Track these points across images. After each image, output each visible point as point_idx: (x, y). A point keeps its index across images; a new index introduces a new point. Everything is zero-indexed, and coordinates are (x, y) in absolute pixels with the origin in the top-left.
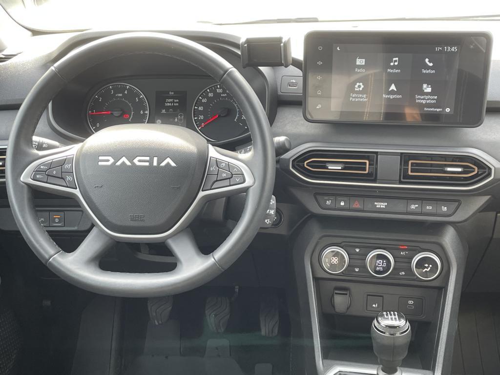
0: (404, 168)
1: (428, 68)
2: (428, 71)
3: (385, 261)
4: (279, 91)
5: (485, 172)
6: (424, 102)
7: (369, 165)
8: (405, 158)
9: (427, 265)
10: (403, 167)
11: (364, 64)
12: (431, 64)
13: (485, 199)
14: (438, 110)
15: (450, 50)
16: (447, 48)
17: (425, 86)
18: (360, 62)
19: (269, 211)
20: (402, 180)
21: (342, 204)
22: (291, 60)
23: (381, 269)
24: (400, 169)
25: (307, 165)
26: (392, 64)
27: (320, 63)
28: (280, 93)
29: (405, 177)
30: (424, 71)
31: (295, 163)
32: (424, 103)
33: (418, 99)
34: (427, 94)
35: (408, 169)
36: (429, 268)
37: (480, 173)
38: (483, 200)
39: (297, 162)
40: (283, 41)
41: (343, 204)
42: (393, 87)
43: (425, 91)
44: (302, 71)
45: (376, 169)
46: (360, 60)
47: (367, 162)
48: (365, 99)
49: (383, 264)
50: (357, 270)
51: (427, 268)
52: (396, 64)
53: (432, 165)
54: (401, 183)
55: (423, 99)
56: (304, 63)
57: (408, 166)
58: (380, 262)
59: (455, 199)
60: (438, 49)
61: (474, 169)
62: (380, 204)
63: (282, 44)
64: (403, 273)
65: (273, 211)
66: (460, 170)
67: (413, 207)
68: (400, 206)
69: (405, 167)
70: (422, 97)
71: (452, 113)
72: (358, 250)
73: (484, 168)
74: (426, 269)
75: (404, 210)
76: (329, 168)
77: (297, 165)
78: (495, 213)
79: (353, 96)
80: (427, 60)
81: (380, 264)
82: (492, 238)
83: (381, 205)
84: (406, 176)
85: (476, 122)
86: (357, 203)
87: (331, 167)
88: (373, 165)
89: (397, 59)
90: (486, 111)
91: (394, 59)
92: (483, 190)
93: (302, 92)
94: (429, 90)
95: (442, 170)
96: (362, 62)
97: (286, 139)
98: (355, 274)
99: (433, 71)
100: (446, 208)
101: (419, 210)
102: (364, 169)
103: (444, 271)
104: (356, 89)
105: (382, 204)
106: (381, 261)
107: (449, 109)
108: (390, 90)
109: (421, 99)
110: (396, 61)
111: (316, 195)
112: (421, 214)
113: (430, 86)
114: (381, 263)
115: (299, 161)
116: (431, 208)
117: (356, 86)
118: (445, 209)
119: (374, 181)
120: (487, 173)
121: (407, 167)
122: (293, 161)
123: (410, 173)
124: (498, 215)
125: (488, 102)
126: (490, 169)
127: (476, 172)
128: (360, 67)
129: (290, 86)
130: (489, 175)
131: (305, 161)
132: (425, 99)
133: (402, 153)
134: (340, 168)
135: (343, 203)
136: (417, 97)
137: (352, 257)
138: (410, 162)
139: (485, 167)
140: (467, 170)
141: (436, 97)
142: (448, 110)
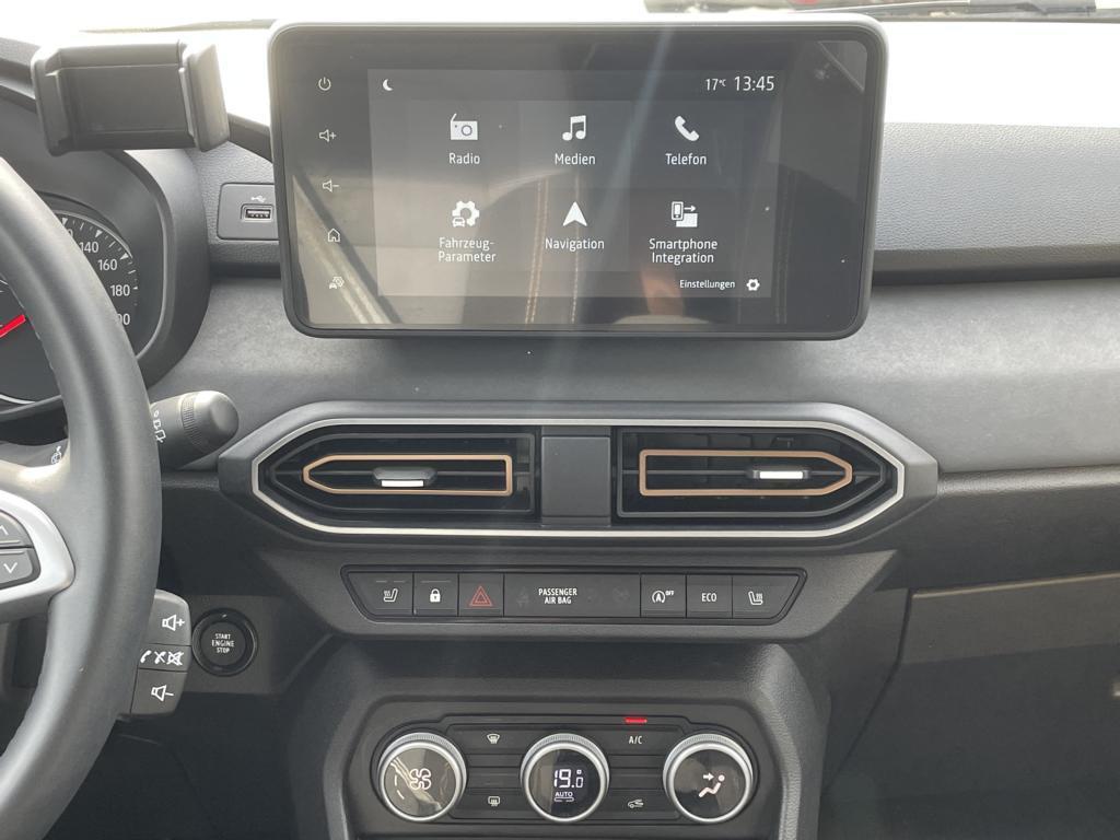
0: (624, 476)
1: (683, 147)
2: (684, 159)
3: (579, 772)
4: (212, 232)
5: (877, 478)
6: (677, 260)
7: (514, 469)
8: (626, 443)
9: (709, 777)
10: (621, 472)
11: (474, 137)
12: (693, 136)
13: (880, 559)
14: (722, 286)
15: (753, 86)
16: (743, 81)
17: (677, 208)
18: (463, 130)
19: (165, 658)
20: (621, 513)
21: (435, 598)
22: (225, 126)
23: (570, 797)
24: (614, 480)
25: (311, 477)
26: (567, 136)
27: (328, 135)
28: (215, 240)
29: (628, 505)
30: (672, 160)
31: (273, 472)
32: (677, 262)
33: (659, 251)
34: (686, 233)
35: (638, 476)
36: (718, 785)
37: (859, 479)
38: (873, 564)
39: (279, 468)
40: (185, 56)
41: (438, 600)
42: (575, 214)
43: (679, 224)
44: (270, 161)
45: (538, 481)
46: (461, 124)
47: (508, 459)
48: (488, 257)
49: (573, 782)
50: (494, 803)
51: (711, 784)
52: (581, 135)
53: (710, 462)
54: (618, 523)
55: (675, 252)
56: (275, 136)
57: (638, 468)
58: (565, 774)
59: (788, 567)
60: (712, 83)
61: (843, 469)
62: (555, 592)
63: (182, 70)
64: (639, 803)
65: (180, 654)
66: (797, 475)
67: (659, 598)
68: (618, 595)
69: (628, 472)
70: (671, 246)
71: (768, 294)
72: (494, 739)
73: (875, 467)
74: (707, 790)
75: (633, 611)
76: (385, 484)
77: (278, 478)
78: (905, 591)
79: (449, 245)
80: (679, 122)
81: (565, 782)
82: (896, 665)
83: (558, 596)
84: (634, 500)
85: (842, 321)
86: (480, 591)
87: (393, 482)
88: (525, 467)
89: (582, 119)
90: (873, 284)
91: (574, 120)
92: (870, 537)
93: (277, 237)
94: (690, 221)
95: (744, 476)
96: (467, 130)
97: (218, 402)
98: (488, 814)
99: (702, 160)
100: (760, 596)
101: (679, 608)
102: (501, 483)
103: (762, 791)
104: (456, 224)
105: (562, 592)
106: (569, 771)
107: (756, 281)
108: (566, 222)
109: (669, 252)
110: (578, 127)
111: (347, 572)
112: (687, 619)
113: (693, 208)
114: (568, 779)
115: (284, 466)
116: (714, 597)
117: (456, 213)
118: (757, 599)
119: (534, 520)
120: (881, 482)
121: (634, 472)
122: (263, 466)
123: (644, 491)
124: (915, 596)
125: (876, 253)
126: (891, 469)
127: (847, 481)
128: (463, 147)
129: (249, 216)
130: (889, 487)
131: (304, 466)
132: (681, 252)
133: (615, 428)
134: (421, 484)
135: (438, 595)
136: (654, 244)
137: (475, 760)
138: (643, 455)
139: (877, 461)
140: (819, 473)
141: (714, 244)
142: (753, 285)
